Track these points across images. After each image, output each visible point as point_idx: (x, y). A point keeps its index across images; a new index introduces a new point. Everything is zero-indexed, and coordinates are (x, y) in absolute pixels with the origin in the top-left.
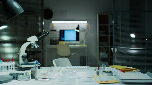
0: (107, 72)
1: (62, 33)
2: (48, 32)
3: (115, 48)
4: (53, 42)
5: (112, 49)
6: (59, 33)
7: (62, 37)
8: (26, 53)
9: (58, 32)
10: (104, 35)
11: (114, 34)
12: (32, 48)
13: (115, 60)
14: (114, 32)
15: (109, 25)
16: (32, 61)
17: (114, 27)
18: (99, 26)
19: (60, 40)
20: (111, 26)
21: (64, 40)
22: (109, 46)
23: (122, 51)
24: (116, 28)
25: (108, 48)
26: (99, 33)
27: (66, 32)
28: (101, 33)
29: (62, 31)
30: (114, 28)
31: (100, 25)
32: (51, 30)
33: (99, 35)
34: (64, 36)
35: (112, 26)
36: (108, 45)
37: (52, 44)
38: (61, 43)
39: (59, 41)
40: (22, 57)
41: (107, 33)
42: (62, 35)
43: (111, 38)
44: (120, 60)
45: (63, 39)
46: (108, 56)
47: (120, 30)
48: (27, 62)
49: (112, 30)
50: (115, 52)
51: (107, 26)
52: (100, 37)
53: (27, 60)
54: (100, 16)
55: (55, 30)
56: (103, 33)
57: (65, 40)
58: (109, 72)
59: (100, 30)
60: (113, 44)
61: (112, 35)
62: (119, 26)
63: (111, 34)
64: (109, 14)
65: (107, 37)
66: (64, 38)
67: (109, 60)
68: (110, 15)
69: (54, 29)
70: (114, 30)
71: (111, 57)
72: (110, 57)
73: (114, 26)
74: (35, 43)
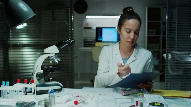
0: (156, 104)
1: (99, 32)
2: (73, 41)
3: (169, 54)
4: (88, 44)
5: (165, 55)
6: (95, 32)
7: (99, 37)
8: (42, 70)
9: (94, 30)
10: (154, 35)
11: (168, 34)
12: (51, 62)
13: (168, 70)
14: (168, 31)
15: (161, 22)
16: (51, 81)
17: (168, 24)
18: (148, 23)
19: (97, 40)
20: (164, 23)
21: (101, 41)
22: (161, 50)
23: (178, 59)
24: (170, 25)
25: (159, 52)
26: (148, 32)
27: (104, 31)
28: (150, 32)
29: (99, 30)
30: (168, 26)
31: (149, 21)
32: (85, 28)
33: (148, 34)
34: (101, 35)
35: (166, 22)
36: (160, 48)
37: (86, 45)
38: (97, 44)
39: (95, 43)
40: (37, 75)
41: (158, 33)
42: (99, 34)
43: (164, 38)
44: (175, 71)
45: (100, 39)
46: (160, 62)
47: (177, 28)
48: (44, 82)
49: (165, 28)
50: (169, 59)
51: (159, 23)
52: (148, 38)
53: (43, 79)
54: (149, 10)
55: (90, 28)
56: (152, 32)
57: (103, 40)
58: (159, 104)
59: (149, 28)
60: (166, 47)
61: (165, 35)
62: (174, 23)
63: (164, 33)
64: (161, 7)
65: (159, 38)
66: (102, 38)
67: (161, 69)
68: (163, 8)
69: (89, 26)
70: (168, 28)
71: (164, 64)
72: (161, 64)
73: (168, 22)
74: (55, 56)
